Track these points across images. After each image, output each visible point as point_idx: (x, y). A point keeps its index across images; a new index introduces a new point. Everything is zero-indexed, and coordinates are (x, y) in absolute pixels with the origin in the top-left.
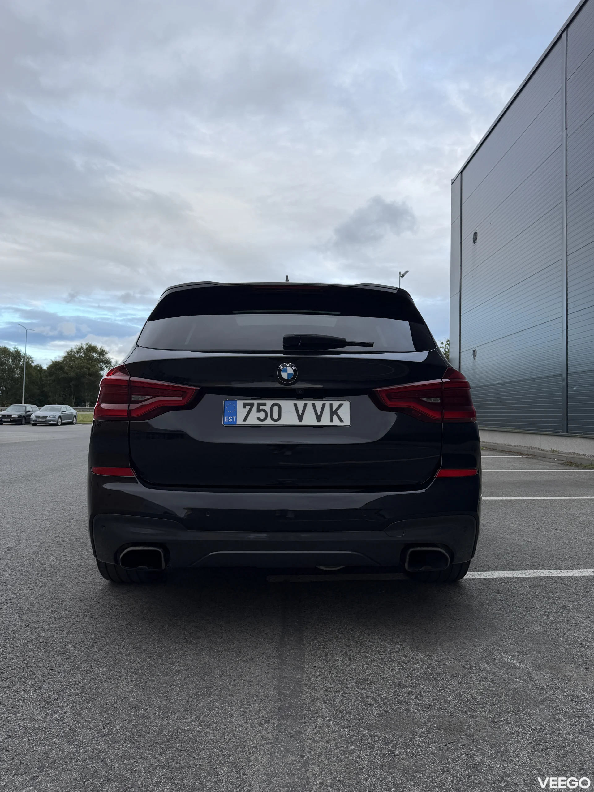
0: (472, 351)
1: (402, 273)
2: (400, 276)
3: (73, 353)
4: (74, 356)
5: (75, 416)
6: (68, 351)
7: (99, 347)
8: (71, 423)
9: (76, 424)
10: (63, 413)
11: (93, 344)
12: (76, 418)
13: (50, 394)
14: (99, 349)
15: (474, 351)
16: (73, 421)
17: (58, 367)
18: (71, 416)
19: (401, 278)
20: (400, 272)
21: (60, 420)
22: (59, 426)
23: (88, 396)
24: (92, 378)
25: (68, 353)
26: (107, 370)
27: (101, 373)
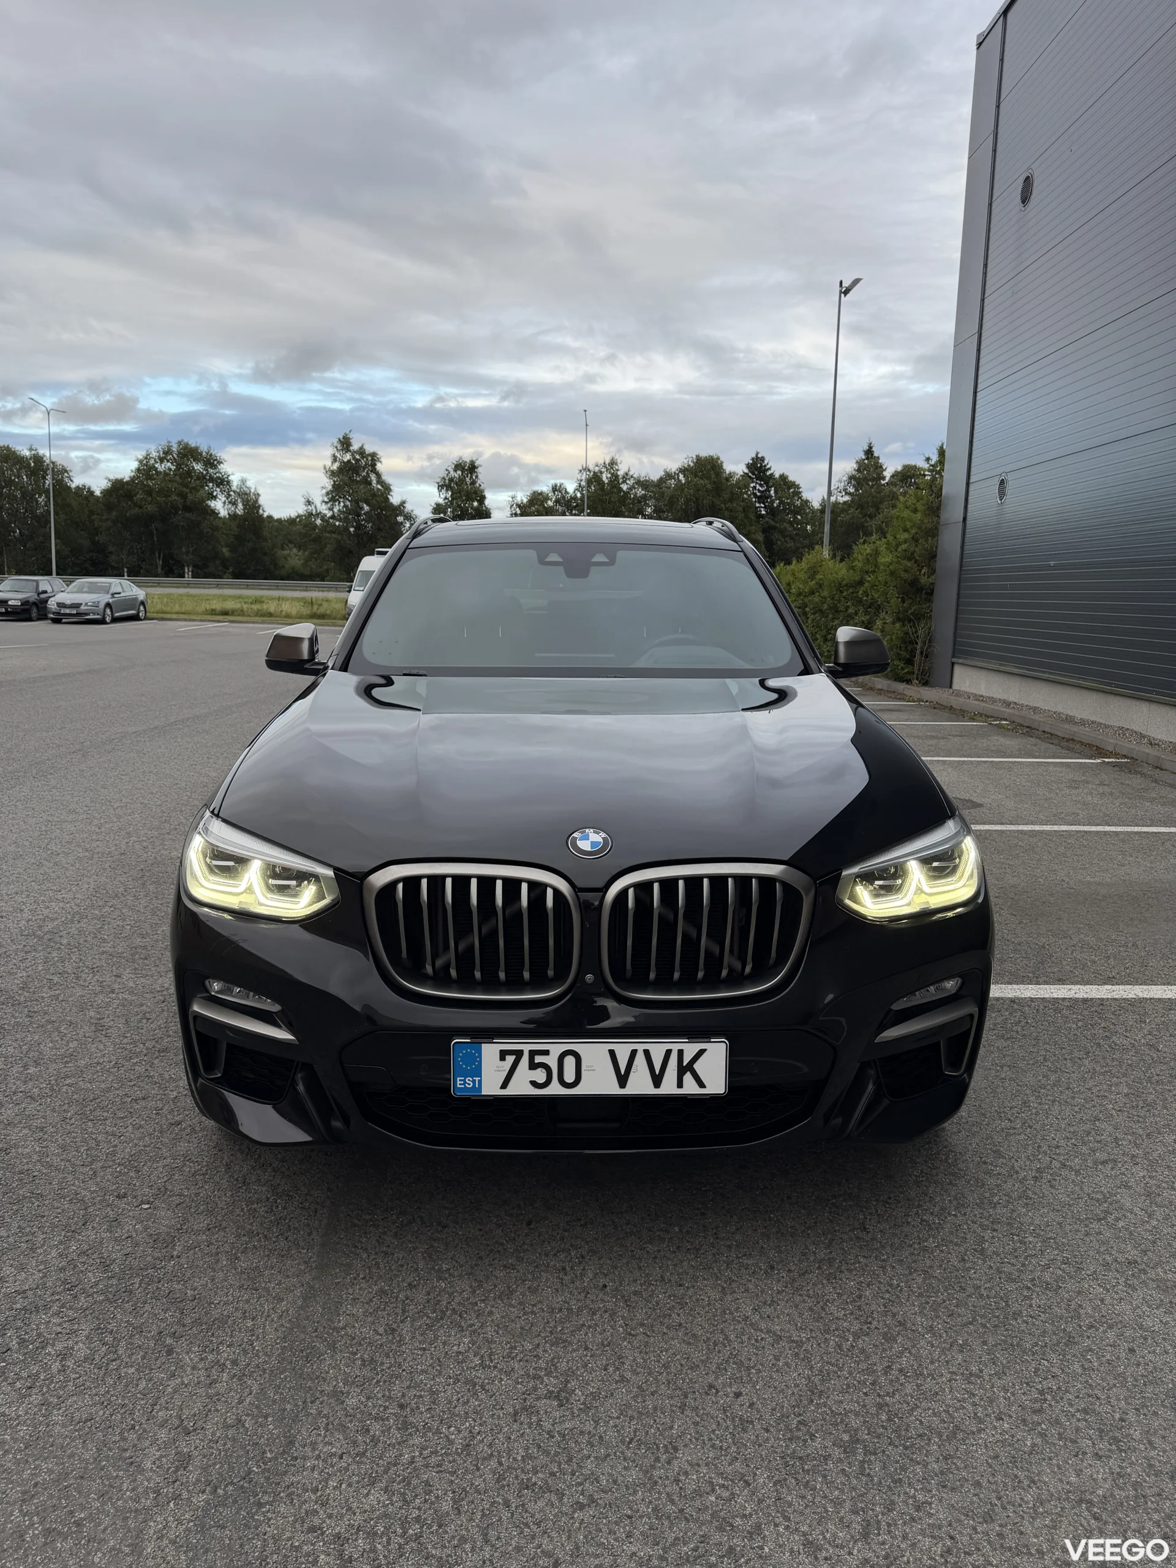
0: (996, 482)
1: (846, 284)
2: (841, 292)
3: (152, 462)
4: (153, 468)
5: (142, 603)
6: (140, 457)
7: (203, 449)
8: (135, 618)
9: (146, 618)
10: (116, 596)
11: (193, 444)
12: (145, 608)
13: (111, 549)
14: (204, 453)
15: (1002, 482)
16: (139, 612)
17: (120, 491)
18: (132, 603)
19: (843, 295)
20: (841, 282)
21: (108, 611)
22: (107, 623)
23: (187, 553)
24: (194, 516)
25: (141, 462)
26: (224, 499)
27: (212, 504)
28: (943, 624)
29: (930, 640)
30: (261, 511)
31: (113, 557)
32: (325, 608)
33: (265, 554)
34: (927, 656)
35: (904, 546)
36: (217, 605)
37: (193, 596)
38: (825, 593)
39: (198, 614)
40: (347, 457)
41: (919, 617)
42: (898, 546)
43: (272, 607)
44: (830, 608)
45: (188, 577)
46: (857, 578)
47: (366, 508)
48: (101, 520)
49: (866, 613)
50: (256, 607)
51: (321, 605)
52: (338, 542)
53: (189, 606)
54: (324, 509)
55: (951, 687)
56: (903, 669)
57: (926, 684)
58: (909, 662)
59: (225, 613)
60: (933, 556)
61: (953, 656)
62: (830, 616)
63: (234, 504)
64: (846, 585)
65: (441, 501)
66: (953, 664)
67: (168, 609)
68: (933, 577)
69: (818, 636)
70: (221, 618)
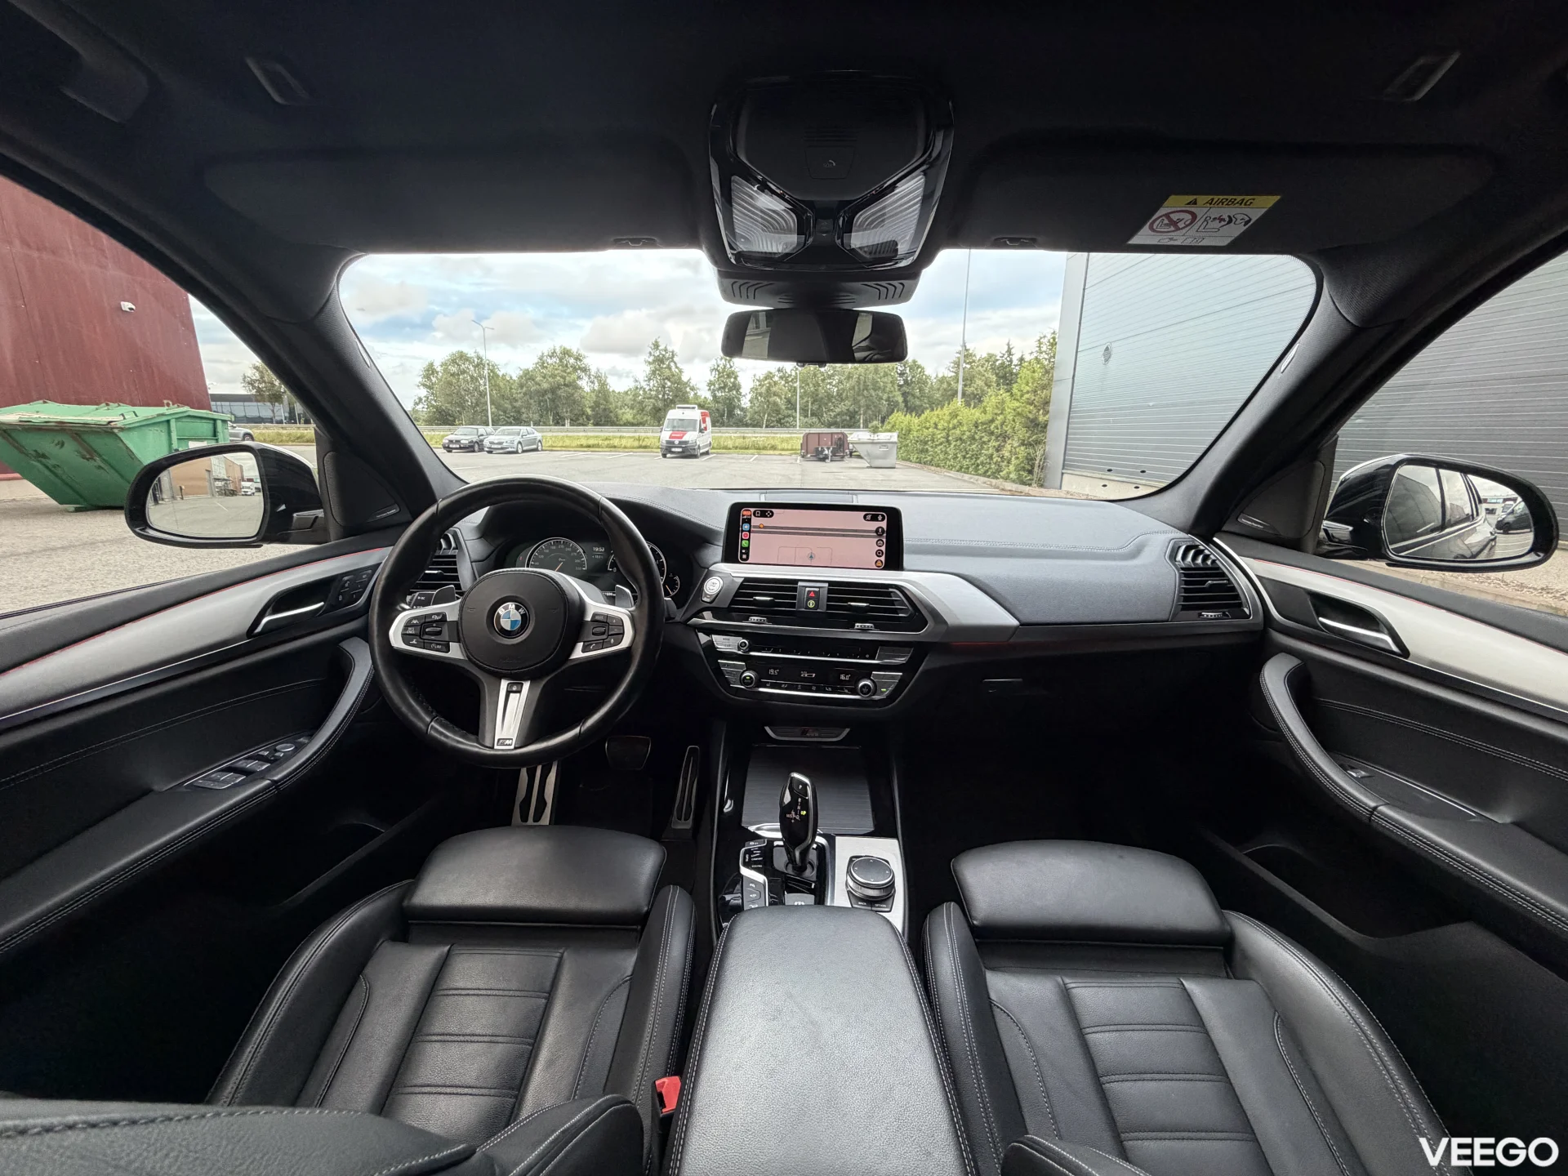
0: (1102, 349)
3: (545, 358)
4: (547, 362)
5: (540, 441)
6: (539, 356)
7: (575, 350)
8: (536, 450)
9: (542, 450)
10: (524, 437)
11: (567, 346)
12: (541, 444)
13: (523, 410)
14: (575, 353)
15: (1107, 349)
16: (538, 447)
17: (528, 376)
18: (534, 441)
21: (520, 446)
22: (520, 453)
23: (567, 412)
24: (570, 390)
25: (540, 358)
26: (587, 379)
27: (580, 383)
28: (1054, 445)
29: (1045, 457)
30: (608, 387)
31: (524, 415)
32: (647, 442)
33: (611, 412)
34: (1042, 469)
35: (1027, 396)
36: (584, 442)
37: (570, 437)
38: (965, 428)
39: (573, 447)
40: (657, 353)
41: (1038, 442)
42: (1022, 396)
43: (616, 442)
44: (969, 437)
45: (568, 426)
46: (991, 418)
47: (669, 384)
48: (517, 393)
49: (997, 440)
50: (606, 442)
51: (643, 440)
52: (654, 404)
53: (567, 443)
54: (644, 384)
55: (1061, 488)
56: (1026, 477)
57: (1042, 486)
58: (1030, 472)
59: (589, 446)
60: (1047, 403)
61: (1063, 469)
62: (969, 443)
63: (593, 382)
64: (981, 423)
65: (712, 379)
66: (1063, 474)
67: (556, 445)
68: (1047, 416)
69: (959, 455)
70: (586, 449)
